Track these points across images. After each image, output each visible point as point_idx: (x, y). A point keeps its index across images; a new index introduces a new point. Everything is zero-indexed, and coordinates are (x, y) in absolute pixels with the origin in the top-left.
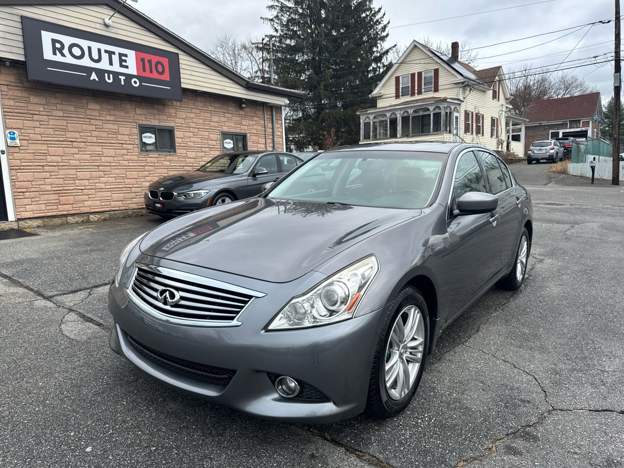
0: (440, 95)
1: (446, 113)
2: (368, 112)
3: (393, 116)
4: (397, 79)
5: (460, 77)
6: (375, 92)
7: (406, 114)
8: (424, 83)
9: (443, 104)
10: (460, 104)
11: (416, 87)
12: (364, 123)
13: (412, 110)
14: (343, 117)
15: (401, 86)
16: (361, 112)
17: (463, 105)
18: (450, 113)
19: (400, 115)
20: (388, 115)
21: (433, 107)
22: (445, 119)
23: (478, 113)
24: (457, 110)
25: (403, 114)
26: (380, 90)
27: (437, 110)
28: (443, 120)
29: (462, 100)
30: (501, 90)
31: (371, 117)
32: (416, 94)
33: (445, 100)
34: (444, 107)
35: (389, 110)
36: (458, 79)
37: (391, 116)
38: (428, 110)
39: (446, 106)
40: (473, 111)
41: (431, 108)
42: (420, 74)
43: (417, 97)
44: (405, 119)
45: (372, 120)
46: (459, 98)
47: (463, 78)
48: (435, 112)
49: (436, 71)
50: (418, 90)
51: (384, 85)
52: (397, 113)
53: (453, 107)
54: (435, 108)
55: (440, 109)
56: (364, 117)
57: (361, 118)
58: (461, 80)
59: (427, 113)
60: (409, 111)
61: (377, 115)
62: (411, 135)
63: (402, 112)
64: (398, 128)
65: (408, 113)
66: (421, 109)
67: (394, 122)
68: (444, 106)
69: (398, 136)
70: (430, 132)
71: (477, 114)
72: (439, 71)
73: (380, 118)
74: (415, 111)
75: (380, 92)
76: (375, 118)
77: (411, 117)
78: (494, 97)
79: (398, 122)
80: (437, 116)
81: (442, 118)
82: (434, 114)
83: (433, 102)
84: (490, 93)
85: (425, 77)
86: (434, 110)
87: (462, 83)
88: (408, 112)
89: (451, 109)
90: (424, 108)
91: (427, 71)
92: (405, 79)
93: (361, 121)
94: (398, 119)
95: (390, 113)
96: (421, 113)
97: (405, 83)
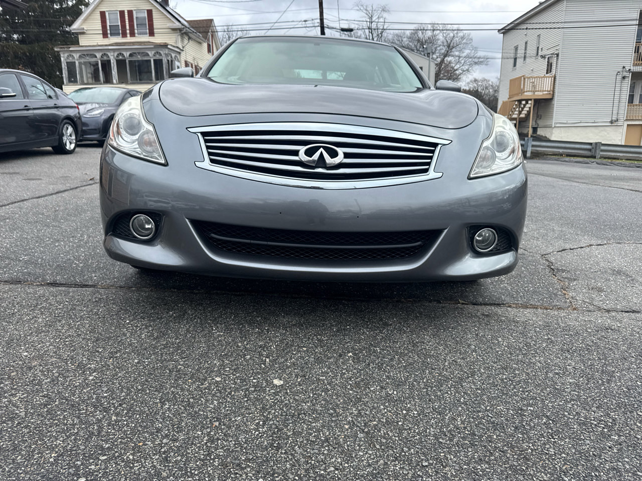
0: (158, 39)
1: (168, 61)
2: (71, 49)
3: (105, 58)
4: (103, 14)
5: (178, 23)
6: (76, 26)
7: (121, 57)
8: (137, 25)
9: (163, 50)
10: (180, 53)
11: (128, 27)
12: (67, 62)
13: (128, 54)
14: (28, 54)
15: (108, 24)
16: (61, 48)
17: (183, 54)
18: (172, 61)
19: (114, 57)
20: (99, 55)
21: (153, 52)
22: (167, 67)
23: (198, 66)
24: (178, 59)
25: (117, 57)
26: (81, 25)
27: (158, 56)
28: (166, 68)
29: (182, 48)
30: (214, 45)
31: (76, 56)
32: (128, 35)
33: (165, 46)
34: (166, 54)
35: (99, 50)
36: (175, 25)
37: (102, 57)
38: (148, 55)
39: (167, 52)
40: (192, 62)
41: (151, 53)
42: (130, 13)
43: (129, 39)
44: (121, 63)
45: (77, 60)
46: (178, 46)
47: (180, 25)
48: (155, 58)
49: (150, 12)
50: (130, 30)
51: (86, 20)
52: (109, 54)
53: (173, 55)
54: (155, 53)
55: (161, 55)
56: (66, 55)
57: (62, 55)
58: (179, 26)
59: (146, 58)
60: (125, 54)
61: (84, 55)
62: (130, 81)
63: (116, 54)
64: (113, 72)
65: (124, 56)
66: (139, 53)
67: (106, 65)
68: (164, 52)
69: (115, 81)
70: (152, 80)
71: (196, 66)
72: (153, 13)
73: (88, 58)
74: (131, 55)
75: (82, 27)
76: (80, 57)
77: (127, 61)
78: (209, 51)
79: (112, 65)
80: (159, 63)
81: (164, 66)
82: (154, 60)
83: (152, 46)
84: (205, 45)
85: (136, 18)
86: (154, 55)
87: (180, 30)
88: (123, 54)
89: (171, 57)
90: (143, 53)
91: (138, 11)
92: (112, 16)
93: (62, 59)
94: (112, 61)
95: (101, 54)
96: (139, 58)
97: (113, 20)
